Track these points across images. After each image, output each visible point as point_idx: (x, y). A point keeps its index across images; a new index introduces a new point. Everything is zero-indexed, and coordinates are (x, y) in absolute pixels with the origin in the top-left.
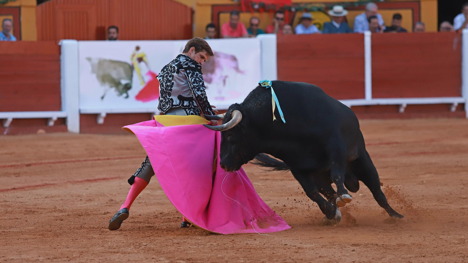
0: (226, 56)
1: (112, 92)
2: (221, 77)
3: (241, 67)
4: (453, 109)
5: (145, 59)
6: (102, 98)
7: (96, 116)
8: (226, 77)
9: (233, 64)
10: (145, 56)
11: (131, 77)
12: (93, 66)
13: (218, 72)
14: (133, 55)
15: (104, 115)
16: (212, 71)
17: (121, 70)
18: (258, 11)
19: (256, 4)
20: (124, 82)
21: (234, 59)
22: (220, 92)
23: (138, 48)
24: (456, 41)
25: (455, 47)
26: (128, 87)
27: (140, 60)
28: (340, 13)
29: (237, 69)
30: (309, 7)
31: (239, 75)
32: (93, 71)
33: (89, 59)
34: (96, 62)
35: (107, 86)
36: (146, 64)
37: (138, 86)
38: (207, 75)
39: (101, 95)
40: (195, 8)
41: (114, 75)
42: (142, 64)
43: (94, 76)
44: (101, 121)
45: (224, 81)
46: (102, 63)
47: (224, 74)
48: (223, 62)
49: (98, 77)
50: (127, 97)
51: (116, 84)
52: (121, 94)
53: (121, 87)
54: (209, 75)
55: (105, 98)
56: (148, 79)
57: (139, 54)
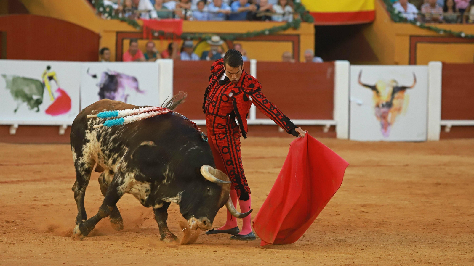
0: (128, 77)
1: (25, 106)
2: (123, 95)
3: (141, 88)
4: (326, 130)
5: (55, 77)
6: (15, 111)
7: (8, 127)
8: (128, 95)
9: (134, 84)
10: (55, 74)
11: (42, 93)
12: (7, 82)
13: (120, 90)
14: (45, 74)
15: (16, 126)
16: (115, 90)
17: (33, 87)
18: (158, 38)
19: (156, 31)
20: (35, 97)
21: (135, 80)
23: (49, 68)
24: (329, 70)
25: (328, 76)
26: (38, 102)
27: (51, 78)
28: (217, 42)
29: (137, 89)
30: (203, 36)
31: (139, 95)
32: (8, 87)
33: (4, 76)
34: (11, 79)
35: (20, 101)
36: (56, 82)
37: (48, 101)
38: (110, 93)
39: (15, 108)
40: (102, 34)
41: (27, 90)
42: (53, 82)
43: (8, 91)
44: (13, 131)
45: (126, 100)
46: (15, 80)
47: (126, 93)
48: (125, 82)
49: (12, 92)
50: (38, 111)
51: (28, 99)
52: (32, 108)
53: (32, 102)
54: (112, 93)
55: (18, 111)
56: (57, 95)
57: (50, 73)
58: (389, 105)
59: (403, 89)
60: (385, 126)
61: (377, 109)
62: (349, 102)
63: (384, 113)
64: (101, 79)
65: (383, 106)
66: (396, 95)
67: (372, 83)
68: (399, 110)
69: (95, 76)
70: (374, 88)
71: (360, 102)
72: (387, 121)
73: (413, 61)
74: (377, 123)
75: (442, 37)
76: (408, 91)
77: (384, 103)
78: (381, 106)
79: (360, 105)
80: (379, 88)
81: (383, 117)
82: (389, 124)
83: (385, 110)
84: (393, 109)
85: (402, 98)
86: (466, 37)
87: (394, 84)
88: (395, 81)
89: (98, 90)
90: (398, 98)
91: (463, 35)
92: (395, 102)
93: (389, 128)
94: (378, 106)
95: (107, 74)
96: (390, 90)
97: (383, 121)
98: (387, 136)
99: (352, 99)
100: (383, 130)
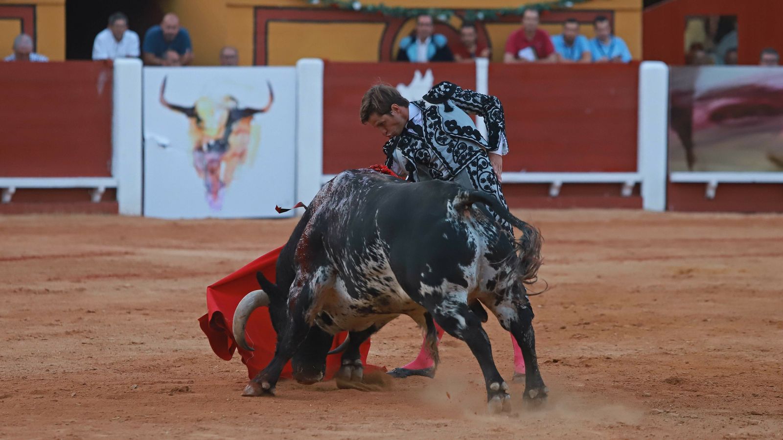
4: (98, 197)
24: (102, 78)
25: (100, 89)
58: (222, 146)
59: (249, 113)
60: (215, 188)
61: (198, 154)
62: (143, 140)
63: (212, 161)
65: (210, 147)
66: (235, 127)
67: (187, 103)
68: (241, 155)
70: (191, 112)
71: (164, 141)
72: (217, 178)
73: (261, 59)
74: (198, 183)
75: (316, 9)
76: (257, 117)
77: (212, 142)
78: (205, 147)
79: (164, 146)
80: (201, 111)
81: (211, 170)
82: (223, 185)
83: (213, 155)
84: (228, 154)
85: (247, 132)
86: (363, 9)
87: (231, 105)
88: (232, 99)
90: (238, 132)
91: (357, 6)
92: (233, 140)
93: (221, 192)
94: (199, 149)
96: (223, 116)
97: (210, 178)
98: (219, 208)
99: (147, 136)
100: (210, 197)
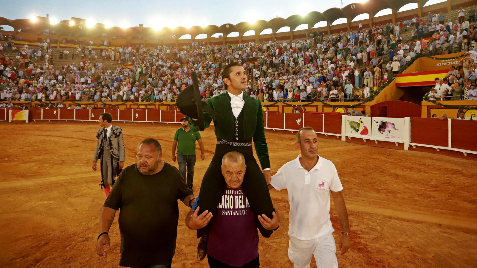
0: (390, 123)
6: (351, 132)
9: (393, 127)
10: (363, 121)
11: (359, 127)
12: (349, 123)
13: (387, 129)
15: (351, 137)
16: (385, 128)
17: (356, 125)
20: (357, 128)
21: (393, 124)
22: (387, 135)
26: (358, 130)
27: (361, 122)
29: (394, 128)
33: (348, 121)
35: (352, 129)
37: (361, 130)
38: (383, 129)
41: (354, 126)
42: (362, 123)
45: (389, 132)
46: (351, 122)
47: (389, 129)
48: (389, 125)
49: (350, 126)
50: (357, 133)
51: (355, 129)
53: (356, 130)
56: (363, 128)
57: (361, 120)
64: (379, 123)
69: (377, 122)
89: (378, 127)
95: (382, 121)
